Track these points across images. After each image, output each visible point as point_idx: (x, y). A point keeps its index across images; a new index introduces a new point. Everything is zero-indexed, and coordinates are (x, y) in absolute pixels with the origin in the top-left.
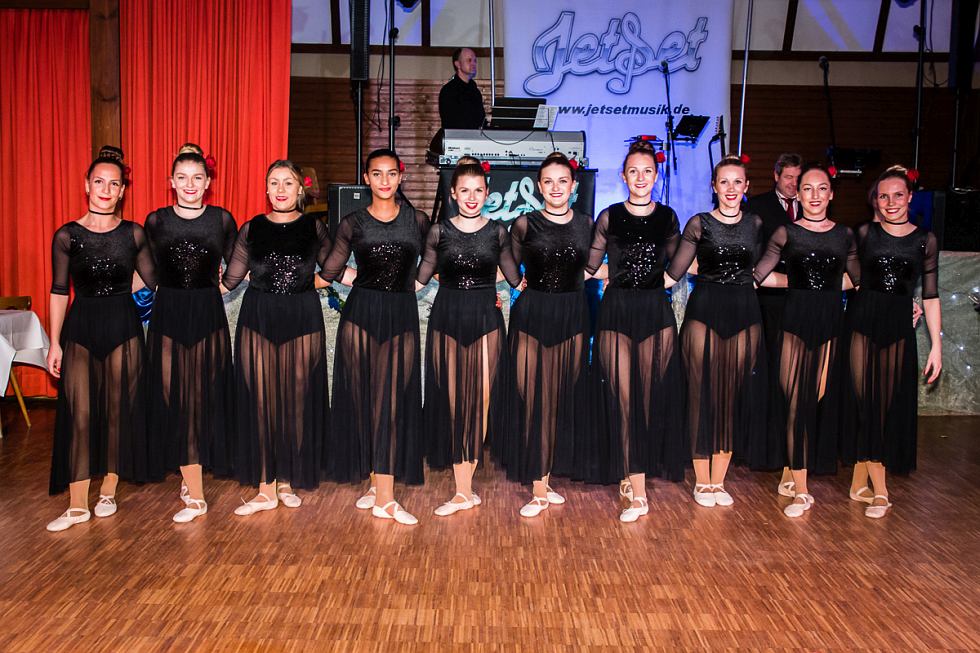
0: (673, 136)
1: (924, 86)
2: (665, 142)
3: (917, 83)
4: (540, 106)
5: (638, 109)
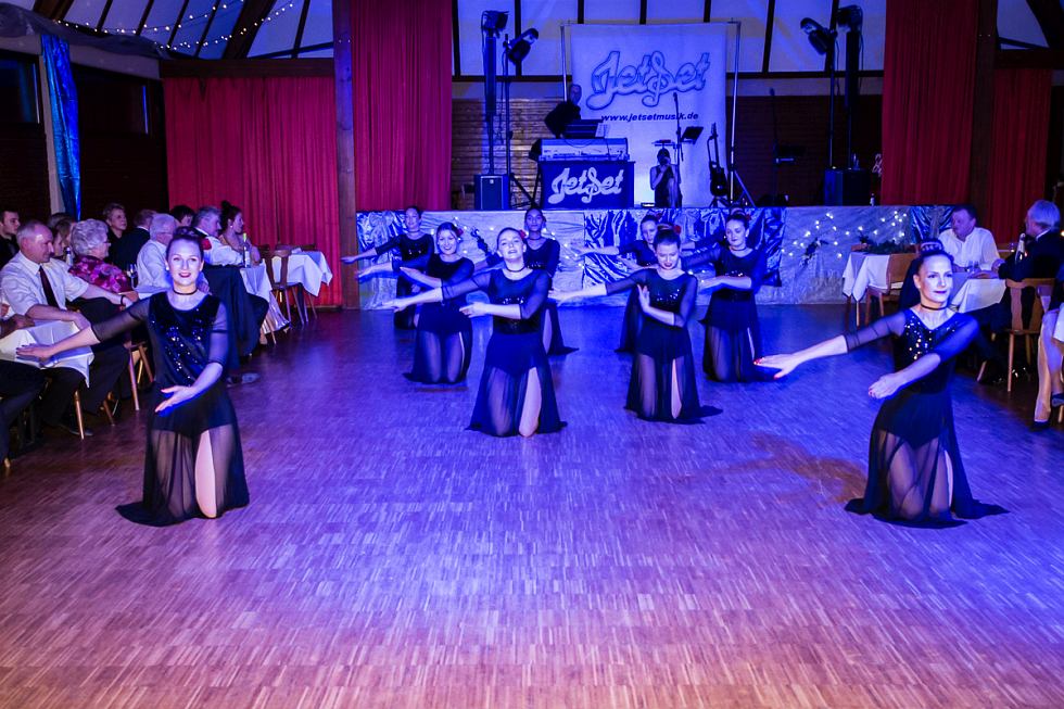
1: (835, 94)
3: (831, 93)
4: (599, 124)
5: (663, 116)
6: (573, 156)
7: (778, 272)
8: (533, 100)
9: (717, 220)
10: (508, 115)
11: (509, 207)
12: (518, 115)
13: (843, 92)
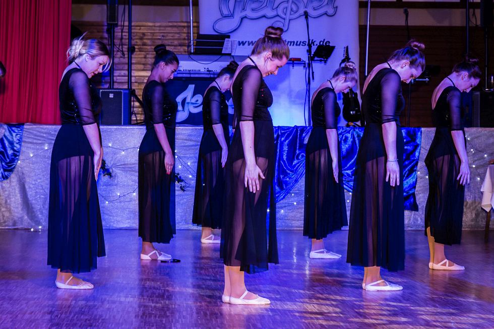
0: (311, 59)
1: (470, 25)
2: (307, 62)
3: (467, 24)
4: (226, 39)
5: (294, 42)
6: (199, 73)
7: (414, 195)
8: (158, 24)
9: (350, 140)
10: (130, 38)
11: (129, 122)
12: (141, 39)
13: (479, 23)
